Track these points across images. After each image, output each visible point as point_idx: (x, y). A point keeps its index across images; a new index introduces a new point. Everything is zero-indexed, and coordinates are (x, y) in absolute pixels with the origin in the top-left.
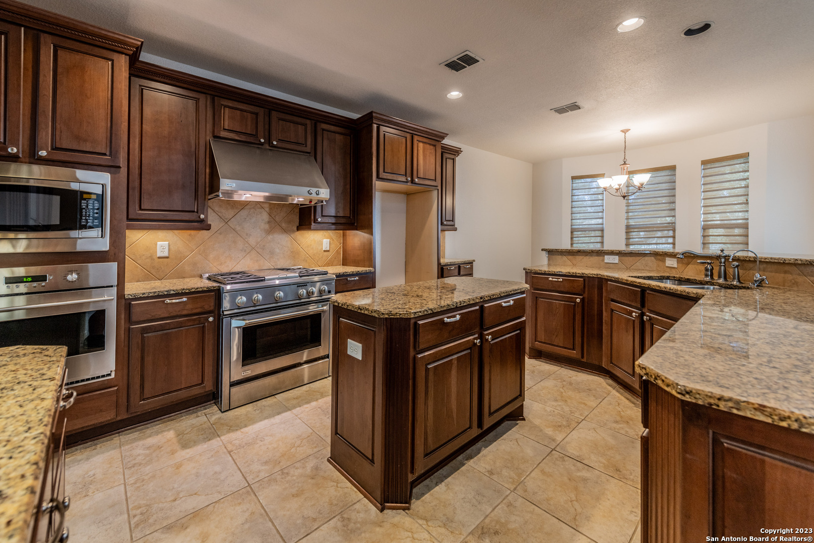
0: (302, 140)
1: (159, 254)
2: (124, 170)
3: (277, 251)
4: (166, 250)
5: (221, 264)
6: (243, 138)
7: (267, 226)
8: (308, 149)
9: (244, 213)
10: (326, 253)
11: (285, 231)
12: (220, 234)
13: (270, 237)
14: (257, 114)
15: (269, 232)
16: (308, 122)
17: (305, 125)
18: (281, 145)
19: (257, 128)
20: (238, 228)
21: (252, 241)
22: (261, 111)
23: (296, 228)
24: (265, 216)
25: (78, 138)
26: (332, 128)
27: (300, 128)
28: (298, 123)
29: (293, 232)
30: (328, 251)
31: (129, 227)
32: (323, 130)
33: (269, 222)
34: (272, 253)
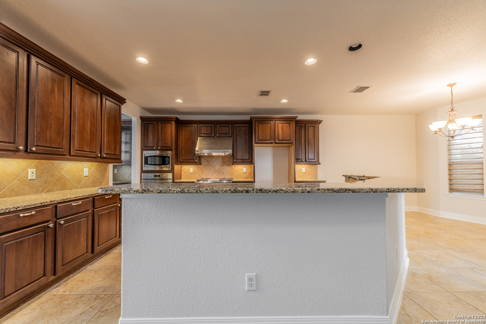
0: (227, 132)
1: (191, 172)
2: (174, 150)
3: (225, 172)
4: (192, 171)
5: (207, 176)
6: (208, 135)
7: (221, 163)
8: (230, 135)
9: (214, 159)
10: (245, 174)
11: (228, 165)
12: (207, 166)
13: (222, 167)
14: (212, 127)
15: (222, 165)
16: (230, 125)
17: (228, 127)
18: (220, 135)
19: (212, 131)
20: (212, 164)
21: (216, 168)
22: (213, 125)
23: (231, 164)
24: (221, 160)
25: (165, 144)
26: (240, 125)
27: (227, 128)
28: (226, 127)
29: (231, 165)
30: (246, 173)
31: (176, 164)
32: (236, 127)
33: (222, 162)
34: (223, 173)
